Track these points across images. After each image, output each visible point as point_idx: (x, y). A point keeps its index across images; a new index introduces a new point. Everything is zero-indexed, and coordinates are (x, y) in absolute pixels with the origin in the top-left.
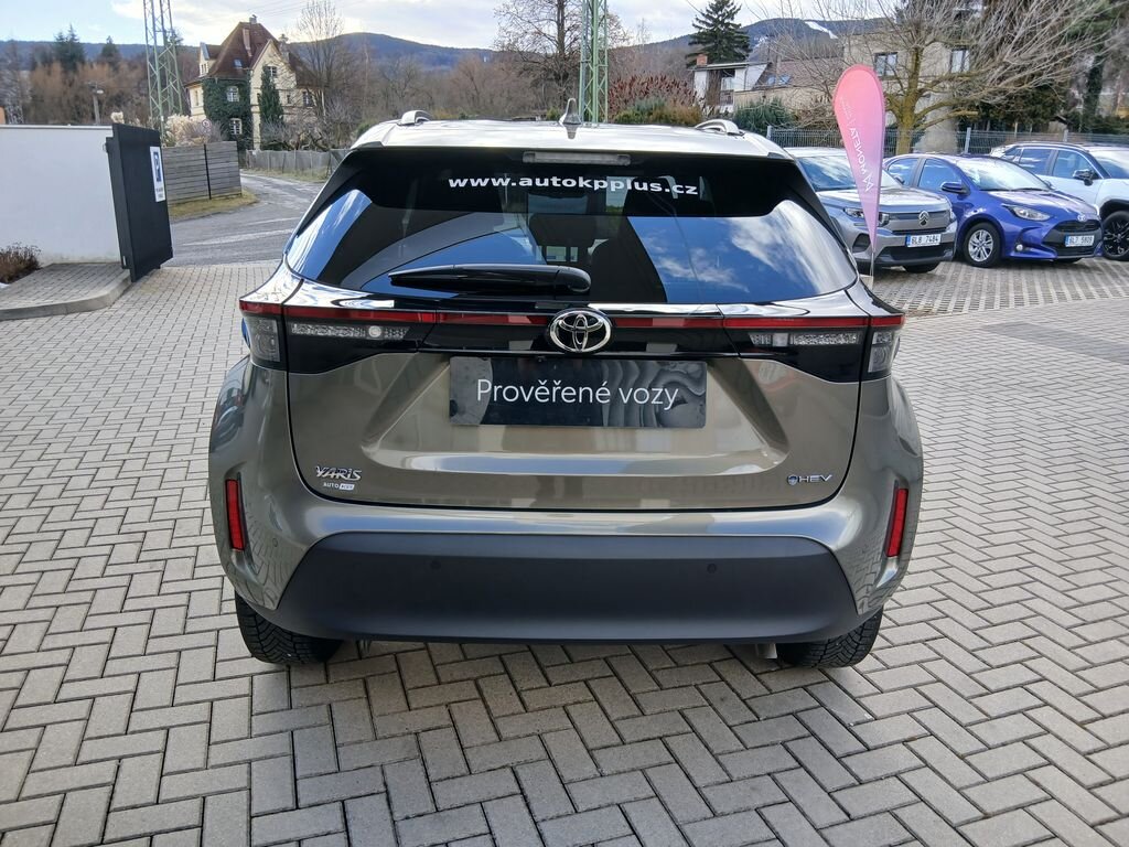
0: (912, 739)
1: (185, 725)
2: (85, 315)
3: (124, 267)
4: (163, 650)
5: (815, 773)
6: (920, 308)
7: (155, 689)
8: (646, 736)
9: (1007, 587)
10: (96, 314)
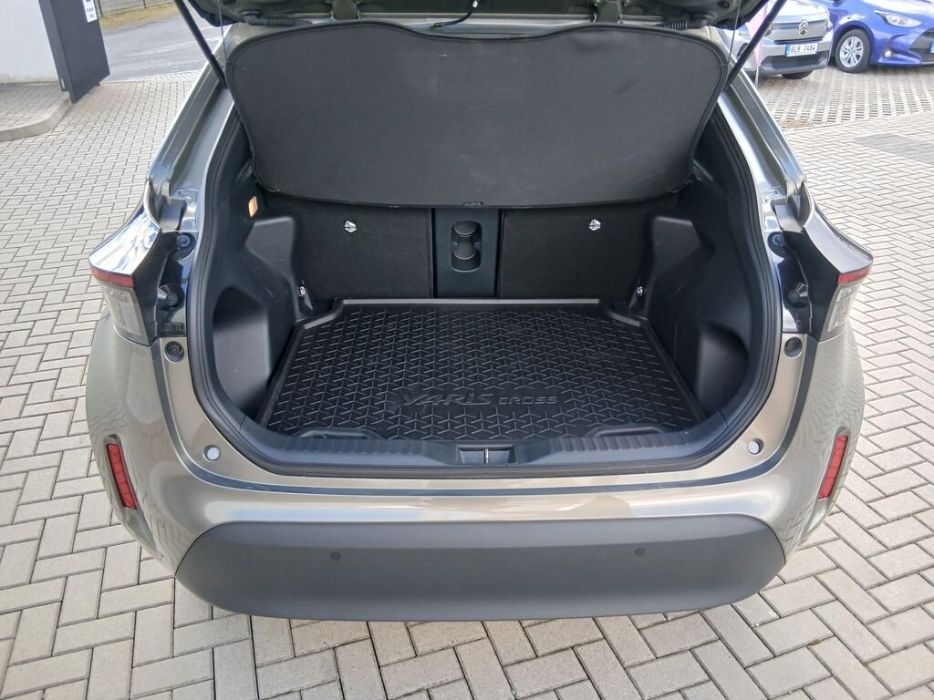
0: (816, 642)
1: (110, 642)
2: (29, 140)
3: (63, 90)
4: (90, 546)
5: (723, 687)
6: (797, 118)
7: (80, 600)
8: (559, 647)
9: (897, 448)
10: (40, 139)
